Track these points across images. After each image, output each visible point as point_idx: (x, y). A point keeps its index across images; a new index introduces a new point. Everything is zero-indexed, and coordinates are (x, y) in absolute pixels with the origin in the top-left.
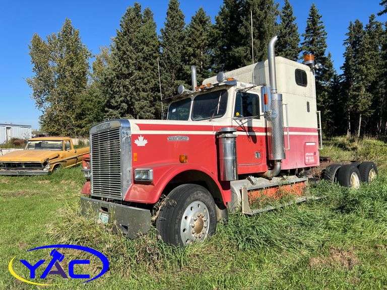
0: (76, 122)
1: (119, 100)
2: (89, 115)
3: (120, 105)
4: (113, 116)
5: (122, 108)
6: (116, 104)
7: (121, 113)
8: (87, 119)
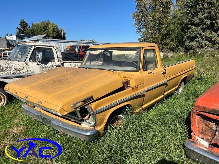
0: (161, 41)
1: (203, 17)
2: (173, 34)
3: (203, 21)
4: (195, 32)
5: (205, 24)
6: (199, 21)
7: (202, 29)
8: (170, 38)
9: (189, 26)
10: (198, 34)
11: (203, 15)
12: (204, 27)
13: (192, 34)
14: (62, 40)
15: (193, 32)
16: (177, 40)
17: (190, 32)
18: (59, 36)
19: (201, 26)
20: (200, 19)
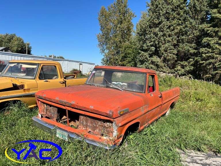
2: (129, 57)
3: (150, 48)
4: (144, 57)
5: (151, 50)
6: (146, 48)
7: (149, 54)
8: (127, 60)
9: (140, 51)
10: (146, 58)
11: (150, 43)
12: (151, 53)
13: (142, 58)
14: (26, 55)
15: (143, 56)
16: (133, 63)
17: (140, 56)
18: (24, 50)
19: (149, 51)
20: (148, 46)
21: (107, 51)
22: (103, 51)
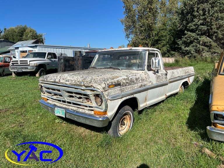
1: (199, 23)
2: (164, 40)
3: (197, 27)
4: (191, 38)
5: (201, 30)
6: (194, 27)
7: (198, 34)
9: (186, 32)
10: (195, 39)
12: (200, 33)
13: (188, 40)
15: (189, 37)
16: (168, 46)
17: (186, 38)
19: (197, 31)
21: (132, 36)
22: (127, 36)
